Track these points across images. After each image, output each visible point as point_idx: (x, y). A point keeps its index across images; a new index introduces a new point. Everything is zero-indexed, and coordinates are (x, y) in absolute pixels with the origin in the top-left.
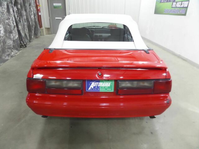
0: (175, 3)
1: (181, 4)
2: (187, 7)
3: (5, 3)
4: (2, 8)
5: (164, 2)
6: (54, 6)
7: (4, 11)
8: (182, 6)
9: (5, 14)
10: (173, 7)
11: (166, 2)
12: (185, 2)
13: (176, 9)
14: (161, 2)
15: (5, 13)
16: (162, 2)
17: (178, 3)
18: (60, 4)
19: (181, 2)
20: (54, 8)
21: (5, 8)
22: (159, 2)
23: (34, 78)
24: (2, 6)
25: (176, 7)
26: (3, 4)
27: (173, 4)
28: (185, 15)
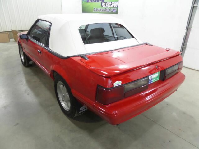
0: (104, 3)
1: (111, 4)
2: (118, 7)
5: (91, 2)
8: (112, 6)
10: (103, 7)
11: (94, 2)
12: (114, 3)
13: (107, 8)
14: (88, 2)
16: (90, 2)
17: (107, 3)
19: (110, 3)
22: (86, 2)
23: (115, 86)
25: (106, 7)
27: (102, 4)
28: (117, 13)
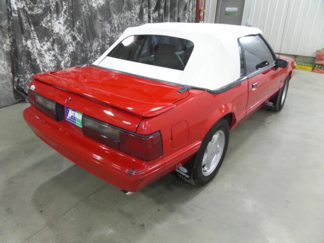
3: (138, 8)
4: (132, 13)
6: (226, 12)
7: (134, 17)
9: (133, 21)
15: (134, 19)
18: (236, 9)
20: (226, 14)
21: (135, 13)
24: (132, 11)
26: (134, 8)
